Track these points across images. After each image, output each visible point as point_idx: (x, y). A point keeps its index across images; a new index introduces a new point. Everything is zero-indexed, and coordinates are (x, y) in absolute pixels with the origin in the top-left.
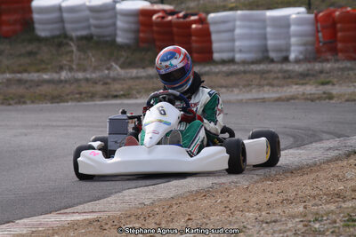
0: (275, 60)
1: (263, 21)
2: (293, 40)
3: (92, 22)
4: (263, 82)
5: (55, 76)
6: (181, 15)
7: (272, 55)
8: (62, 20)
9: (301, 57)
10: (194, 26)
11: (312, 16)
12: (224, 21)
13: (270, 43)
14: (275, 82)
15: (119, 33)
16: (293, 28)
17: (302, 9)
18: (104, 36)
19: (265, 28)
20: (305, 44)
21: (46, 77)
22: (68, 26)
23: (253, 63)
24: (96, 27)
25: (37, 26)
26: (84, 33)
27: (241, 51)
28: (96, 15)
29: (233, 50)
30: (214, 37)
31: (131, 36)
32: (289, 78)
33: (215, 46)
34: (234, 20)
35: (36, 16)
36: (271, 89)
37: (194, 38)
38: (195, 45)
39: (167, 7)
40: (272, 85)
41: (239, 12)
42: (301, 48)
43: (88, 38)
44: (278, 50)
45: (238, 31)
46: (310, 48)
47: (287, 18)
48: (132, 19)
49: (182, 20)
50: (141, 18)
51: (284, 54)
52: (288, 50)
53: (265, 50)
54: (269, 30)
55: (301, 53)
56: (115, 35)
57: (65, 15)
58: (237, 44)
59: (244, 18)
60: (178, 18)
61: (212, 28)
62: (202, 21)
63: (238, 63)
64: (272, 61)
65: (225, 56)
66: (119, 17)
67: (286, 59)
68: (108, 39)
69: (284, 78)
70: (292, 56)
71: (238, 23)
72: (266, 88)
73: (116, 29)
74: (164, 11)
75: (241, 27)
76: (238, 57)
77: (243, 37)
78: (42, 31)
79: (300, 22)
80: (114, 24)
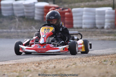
0: (99, 28)
1: (94, 12)
2: (106, 20)
3: (25, 10)
4: (93, 34)
5: (9, 30)
6: (61, 9)
7: (97, 26)
8: (13, 9)
9: (109, 27)
10: (66, 14)
11: (114, 11)
12: (78, 12)
13: (97, 21)
14: (98, 35)
15: (36, 15)
16: (106, 16)
17: (111, 8)
18: (30, 17)
19: (95, 15)
20: (111, 22)
21: (5, 30)
22: (15, 12)
23: (89, 29)
24: (27, 12)
25: (3, 11)
26: (22, 15)
27: (85, 24)
28: (27, 8)
29: (81, 24)
30: (74, 18)
31: (41, 17)
32: (103, 33)
33: (74, 22)
34: (83, 11)
35: (2, 7)
36: (95, 37)
37: (66, 18)
38: (66, 21)
39: (56, 6)
40: (96, 36)
41: (85, 9)
42: (110, 24)
43: (23, 17)
44: (100, 24)
45: (84, 16)
46: (113, 24)
47: (104, 11)
48: (41, 10)
49: (61, 11)
50: (45, 10)
51: (102, 26)
52: (104, 24)
53: (95, 24)
54: (97, 16)
55: (109, 25)
56: (34, 16)
57: (14, 8)
58: (83, 21)
59: (86, 11)
60: (60, 10)
61: (73, 14)
62: (70, 12)
63: (83, 29)
64: (97, 28)
65: (78, 26)
66: (36, 9)
67: (103, 28)
68: (31, 18)
69: (101, 33)
70: (106, 27)
71: (84, 13)
72: (94, 37)
73: (34, 14)
74: (55, 7)
75: (85, 14)
76: (84, 26)
77: (86, 18)
78: (4, 14)
79: (109, 13)
80: (34, 12)
